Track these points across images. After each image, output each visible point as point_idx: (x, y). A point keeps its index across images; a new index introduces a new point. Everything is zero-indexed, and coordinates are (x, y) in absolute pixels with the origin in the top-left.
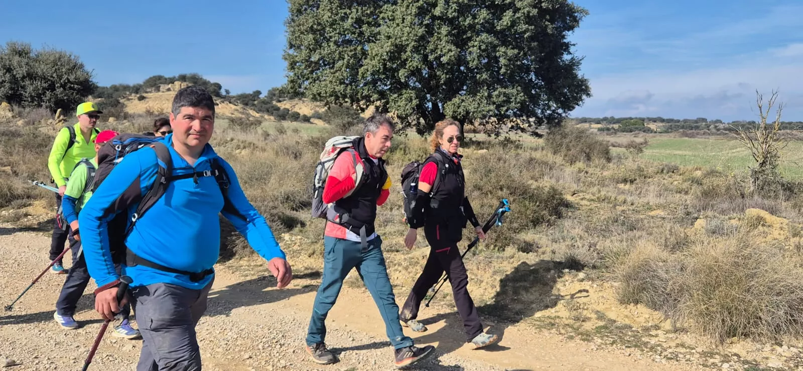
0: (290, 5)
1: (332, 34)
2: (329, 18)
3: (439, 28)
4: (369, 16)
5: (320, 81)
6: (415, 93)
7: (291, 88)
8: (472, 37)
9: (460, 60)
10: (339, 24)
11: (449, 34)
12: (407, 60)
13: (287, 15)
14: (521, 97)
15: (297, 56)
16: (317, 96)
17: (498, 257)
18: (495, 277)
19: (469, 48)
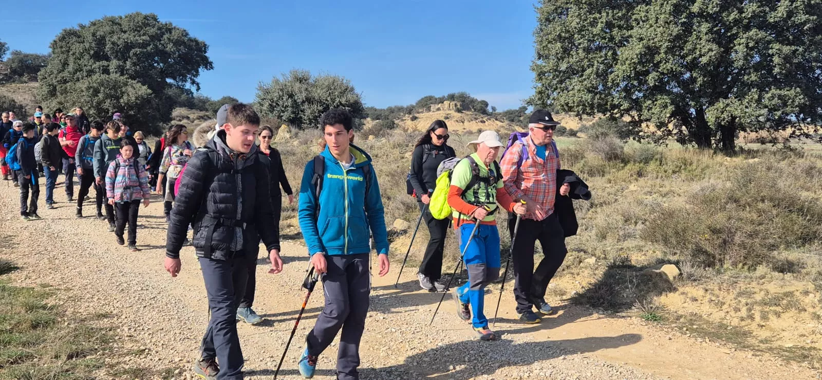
0: (539, 15)
1: (581, 40)
2: (578, 24)
3: (700, 26)
4: (620, 19)
5: (568, 92)
6: (671, 99)
7: (539, 99)
8: (738, 33)
9: (724, 60)
10: (588, 30)
11: (710, 31)
12: (660, 62)
13: (537, 25)
14: (801, 99)
15: (545, 67)
16: (565, 107)
17: (746, 277)
18: (740, 299)
19: (735, 46)
